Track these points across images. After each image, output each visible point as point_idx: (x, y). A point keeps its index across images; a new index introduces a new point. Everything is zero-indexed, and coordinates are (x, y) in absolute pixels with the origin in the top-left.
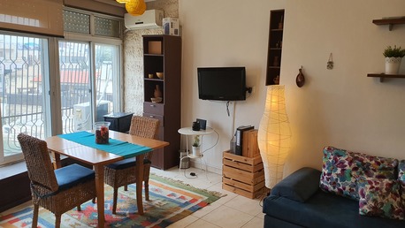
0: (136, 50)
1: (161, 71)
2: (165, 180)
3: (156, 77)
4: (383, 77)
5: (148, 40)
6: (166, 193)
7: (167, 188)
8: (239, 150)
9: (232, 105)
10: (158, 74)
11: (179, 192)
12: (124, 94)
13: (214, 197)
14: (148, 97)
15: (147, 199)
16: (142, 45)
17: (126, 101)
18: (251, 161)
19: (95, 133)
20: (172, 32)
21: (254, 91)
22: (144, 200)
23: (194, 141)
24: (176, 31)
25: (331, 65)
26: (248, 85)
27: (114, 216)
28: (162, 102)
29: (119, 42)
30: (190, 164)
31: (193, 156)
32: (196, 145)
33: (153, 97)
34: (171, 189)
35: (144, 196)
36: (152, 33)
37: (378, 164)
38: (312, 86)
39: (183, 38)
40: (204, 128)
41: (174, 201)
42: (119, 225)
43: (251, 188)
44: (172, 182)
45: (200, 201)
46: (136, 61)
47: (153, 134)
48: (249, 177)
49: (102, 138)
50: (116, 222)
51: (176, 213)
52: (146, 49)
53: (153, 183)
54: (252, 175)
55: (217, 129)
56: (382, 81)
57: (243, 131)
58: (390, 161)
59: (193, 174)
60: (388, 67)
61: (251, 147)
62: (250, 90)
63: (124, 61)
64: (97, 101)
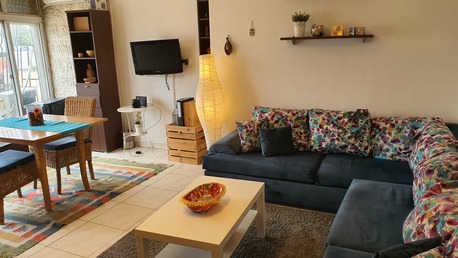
0: (60, 28)
1: (91, 49)
2: (110, 161)
3: (87, 55)
4: (295, 40)
5: (72, 16)
6: (111, 171)
7: (112, 167)
8: (182, 122)
9: (170, 77)
10: (88, 52)
11: (125, 168)
12: (52, 79)
13: (161, 168)
14: (80, 78)
15: (93, 178)
16: (67, 22)
17: (56, 85)
18: (193, 130)
19: (27, 116)
20: (98, 6)
21: (190, 63)
22: (89, 180)
23: (136, 119)
24: (103, 5)
25: (252, 32)
26: (184, 57)
27: (60, 196)
28: (96, 82)
29: (38, 19)
30: (135, 143)
31: (136, 134)
32: (138, 123)
33: (86, 77)
34: (116, 168)
35: (89, 176)
36: (76, 8)
37: (294, 115)
38: (238, 53)
39: (111, 12)
40: (145, 105)
41: (120, 177)
42: (66, 202)
43: (195, 155)
44: (118, 162)
45: (147, 173)
46: (62, 41)
47: (90, 113)
48: (192, 145)
49: (36, 120)
50: (63, 200)
51: (123, 185)
52: (72, 26)
53: (97, 165)
54: (195, 142)
55: (159, 105)
56: (294, 43)
57: (182, 102)
58: (303, 112)
59: (138, 153)
60: (296, 30)
61: (192, 117)
62: (186, 62)
63: (47, 42)
64: (22, 89)
